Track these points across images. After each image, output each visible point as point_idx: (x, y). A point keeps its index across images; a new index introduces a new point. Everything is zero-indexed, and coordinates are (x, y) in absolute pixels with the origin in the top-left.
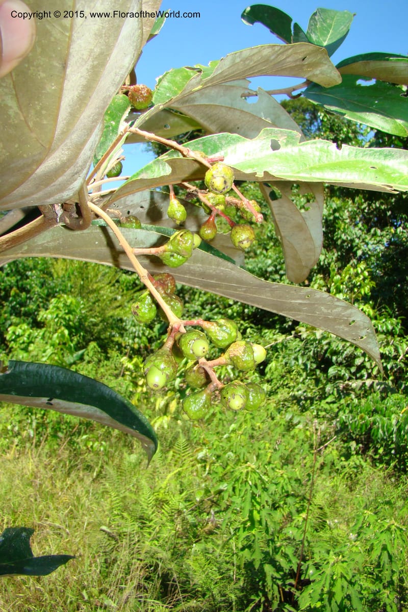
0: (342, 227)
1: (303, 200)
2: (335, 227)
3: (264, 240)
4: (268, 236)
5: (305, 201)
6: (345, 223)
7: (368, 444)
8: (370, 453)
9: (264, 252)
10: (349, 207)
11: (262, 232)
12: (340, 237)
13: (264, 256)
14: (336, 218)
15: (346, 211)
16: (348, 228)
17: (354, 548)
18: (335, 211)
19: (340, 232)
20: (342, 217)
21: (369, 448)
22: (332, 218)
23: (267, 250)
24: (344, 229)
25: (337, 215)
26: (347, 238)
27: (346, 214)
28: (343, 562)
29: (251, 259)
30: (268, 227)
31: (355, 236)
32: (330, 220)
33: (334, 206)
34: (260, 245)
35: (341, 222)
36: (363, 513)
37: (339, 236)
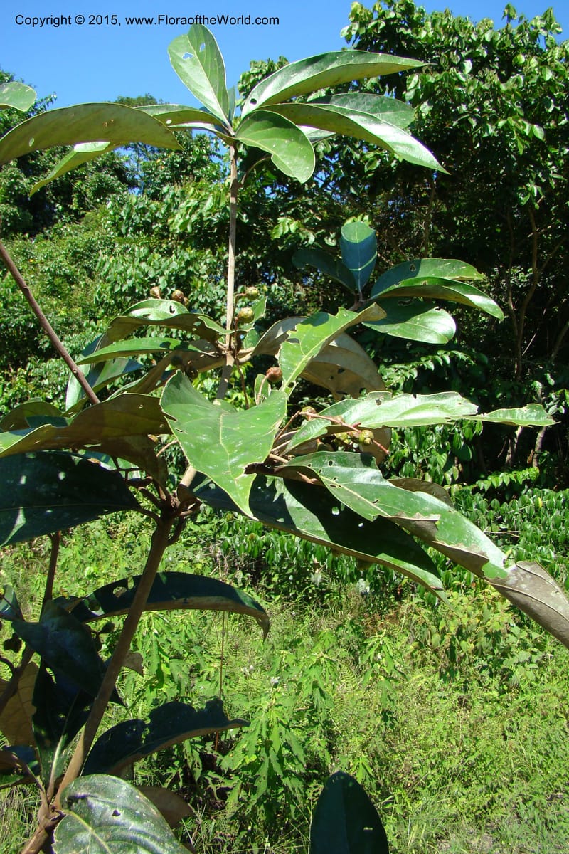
0: (199, 285)
1: (144, 250)
2: (189, 286)
3: (90, 306)
4: (96, 300)
5: (146, 251)
6: (203, 280)
7: (258, 572)
8: (263, 583)
9: (93, 323)
10: (206, 258)
11: (87, 295)
12: (197, 299)
13: (93, 329)
14: (190, 273)
15: (202, 264)
16: (206, 287)
17: (277, 694)
18: (188, 263)
19: (196, 292)
20: (198, 271)
21: (260, 577)
22: (184, 273)
23: (96, 320)
24: (202, 287)
25: (191, 268)
26: (206, 300)
27: (204, 268)
28: (277, 706)
29: (75, 335)
30: (96, 289)
31: (216, 298)
32: (183, 276)
33: (187, 257)
34: (85, 313)
35: (196, 280)
36: (279, 654)
37: (195, 298)
